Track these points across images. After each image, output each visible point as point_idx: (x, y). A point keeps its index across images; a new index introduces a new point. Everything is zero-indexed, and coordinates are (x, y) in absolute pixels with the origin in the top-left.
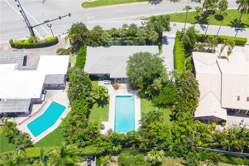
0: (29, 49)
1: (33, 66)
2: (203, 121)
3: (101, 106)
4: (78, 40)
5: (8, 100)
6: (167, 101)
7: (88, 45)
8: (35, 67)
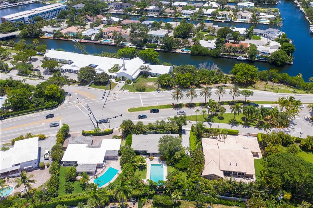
3: (141, 170)
4: (127, 130)
5: (83, 164)
7: (133, 133)
8: (99, 146)
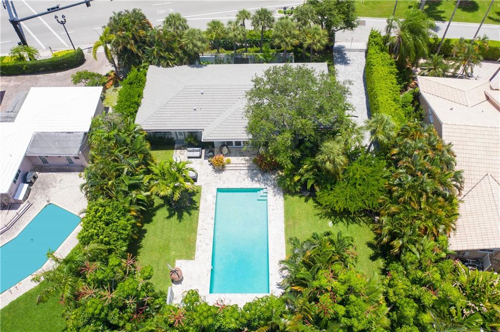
0: (13, 78)
1: (8, 112)
2: (467, 261)
3: (176, 217)
6: (360, 204)
8: (12, 114)
